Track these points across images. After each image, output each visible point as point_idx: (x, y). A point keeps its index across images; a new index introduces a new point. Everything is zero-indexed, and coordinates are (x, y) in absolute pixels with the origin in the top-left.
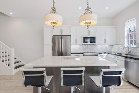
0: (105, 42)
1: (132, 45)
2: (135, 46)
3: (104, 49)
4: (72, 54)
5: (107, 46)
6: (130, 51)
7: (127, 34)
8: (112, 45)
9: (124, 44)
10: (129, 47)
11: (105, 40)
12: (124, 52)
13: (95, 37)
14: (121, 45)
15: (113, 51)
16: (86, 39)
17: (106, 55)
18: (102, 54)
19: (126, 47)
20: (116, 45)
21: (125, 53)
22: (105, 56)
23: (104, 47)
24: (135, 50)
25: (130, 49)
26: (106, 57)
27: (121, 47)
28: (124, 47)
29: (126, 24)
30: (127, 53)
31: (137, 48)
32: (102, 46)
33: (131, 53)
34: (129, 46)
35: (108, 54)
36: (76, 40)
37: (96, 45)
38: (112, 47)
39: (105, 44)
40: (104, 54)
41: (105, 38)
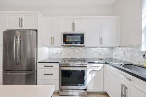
0: (101, 43)
3: (100, 54)
5: (104, 49)
8: (113, 48)
11: (101, 39)
13: (83, 34)
15: (114, 57)
17: (102, 65)
18: (93, 63)
20: (120, 48)
23: (100, 51)
26: (103, 68)
32: (96, 49)
35: (106, 63)
36: (53, 39)
37: (86, 48)
38: (112, 50)
39: (100, 45)
40: (99, 63)
41: (100, 36)
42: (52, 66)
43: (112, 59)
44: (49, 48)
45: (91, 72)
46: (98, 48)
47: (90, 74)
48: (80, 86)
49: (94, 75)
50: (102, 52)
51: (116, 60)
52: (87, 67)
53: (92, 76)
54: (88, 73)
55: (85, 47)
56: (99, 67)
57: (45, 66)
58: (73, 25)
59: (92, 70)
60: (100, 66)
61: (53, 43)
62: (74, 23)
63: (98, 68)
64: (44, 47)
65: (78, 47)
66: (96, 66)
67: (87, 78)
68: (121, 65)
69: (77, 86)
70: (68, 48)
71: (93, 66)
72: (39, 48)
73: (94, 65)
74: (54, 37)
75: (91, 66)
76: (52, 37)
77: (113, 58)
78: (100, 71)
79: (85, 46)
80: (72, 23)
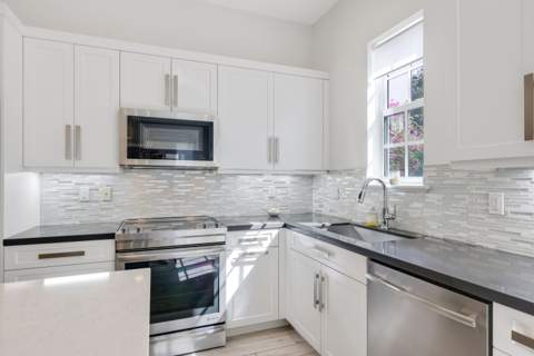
0: (273, 156)
1: (403, 175)
2: (417, 181)
3: (271, 198)
4: (7, 243)
5: (287, 180)
6: (391, 210)
7: (380, 113)
8: (312, 177)
9: (364, 170)
10: (388, 186)
11: (273, 144)
12: (364, 212)
13: (211, 124)
14: (349, 172)
15: (315, 207)
16: (146, 131)
17: (275, 232)
19: (375, 189)
20: (329, 178)
21: (370, 220)
22: (266, 244)
23: (271, 188)
24: (415, 205)
25: (391, 199)
26: (275, 245)
27: (351, 184)
28: (365, 186)
29: (373, 56)
30: (380, 220)
31: (428, 191)
32: (260, 180)
33: (398, 219)
34: (386, 181)
35: (285, 226)
36: (73, 133)
37: (221, 176)
38: (311, 184)
39: (270, 167)
40: (263, 228)
41: (270, 134)
42: (82, 253)
43: (310, 214)
44: (41, 173)
45: (237, 260)
46: (265, 178)
47: (237, 268)
48: (202, 314)
49: (248, 269)
50: (279, 191)
51: (320, 215)
52: (223, 243)
53: (241, 272)
54: (228, 266)
55: (219, 172)
56: (266, 239)
57: (41, 257)
58: (171, 83)
59: (241, 252)
60: (269, 237)
61: (71, 151)
62: (176, 77)
63: (261, 245)
64: (25, 168)
65: (187, 172)
66: (255, 239)
67: (225, 284)
68: (323, 226)
69: (191, 315)
70: (145, 176)
71: (245, 238)
73: (248, 234)
74: (78, 128)
75: (240, 241)
76: (68, 127)
77: (314, 211)
78: (267, 253)
79: (216, 169)
80: (167, 76)
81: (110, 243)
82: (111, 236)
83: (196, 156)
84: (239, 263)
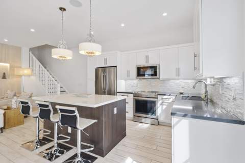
0: (178, 74)
11: (178, 70)
16: (141, 70)
17: (174, 97)
18: (164, 95)
22: (171, 100)
26: (174, 101)
35: (176, 96)
36: (128, 72)
37: (162, 80)
40: (170, 95)
41: (177, 67)
42: (128, 96)
47: (161, 106)
49: (164, 107)
53: (162, 108)
54: (159, 105)
58: (147, 57)
59: (162, 101)
60: (172, 98)
61: (128, 76)
63: (169, 100)
66: (167, 98)
72: (118, 81)
73: (165, 97)
75: (162, 98)
78: (171, 103)
81: (132, 95)
82: (132, 93)
83: (152, 75)
84: (162, 104)
